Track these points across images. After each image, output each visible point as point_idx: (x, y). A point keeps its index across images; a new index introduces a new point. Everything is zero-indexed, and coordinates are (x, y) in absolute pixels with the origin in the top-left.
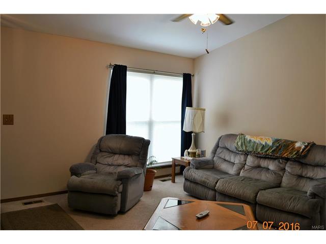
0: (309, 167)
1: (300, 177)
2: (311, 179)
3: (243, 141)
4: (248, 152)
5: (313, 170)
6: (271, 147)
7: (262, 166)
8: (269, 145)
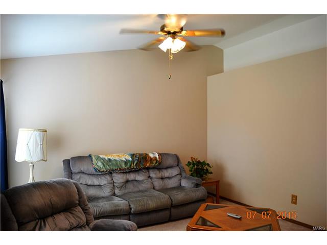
0: (163, 170)
1: (162, 178)
2: (169, 178)
3: (102, 161)
4: (113, 171)
5: (167, 172)
6: (133, 162)
7: (130, 179)
8: (129, 161)
